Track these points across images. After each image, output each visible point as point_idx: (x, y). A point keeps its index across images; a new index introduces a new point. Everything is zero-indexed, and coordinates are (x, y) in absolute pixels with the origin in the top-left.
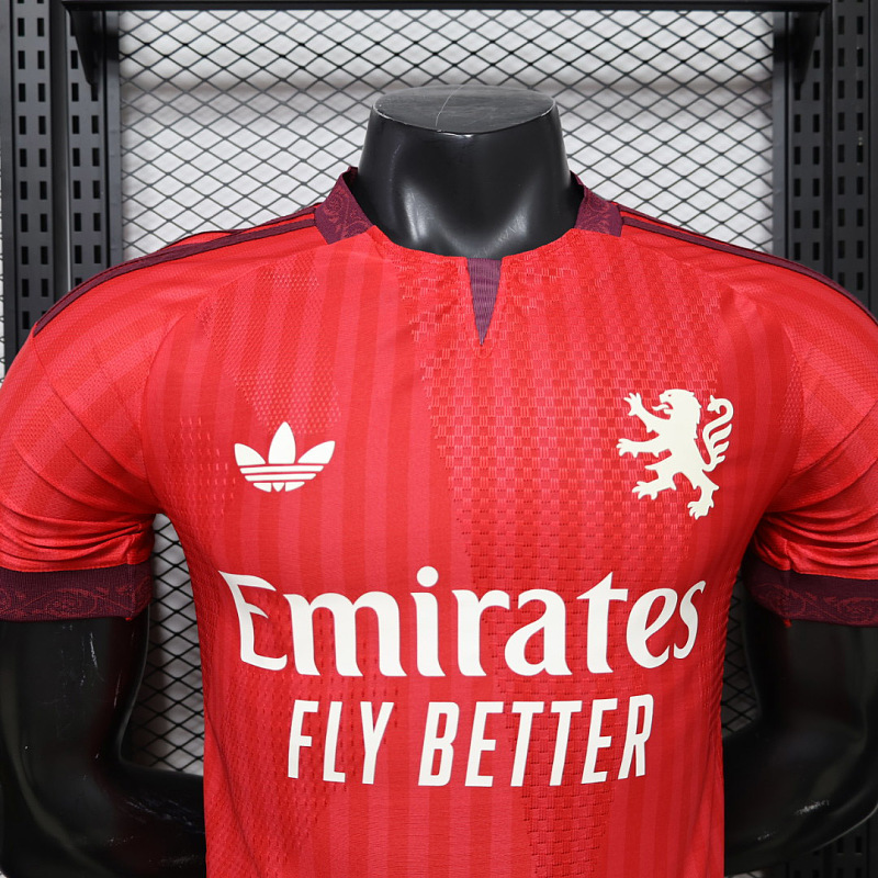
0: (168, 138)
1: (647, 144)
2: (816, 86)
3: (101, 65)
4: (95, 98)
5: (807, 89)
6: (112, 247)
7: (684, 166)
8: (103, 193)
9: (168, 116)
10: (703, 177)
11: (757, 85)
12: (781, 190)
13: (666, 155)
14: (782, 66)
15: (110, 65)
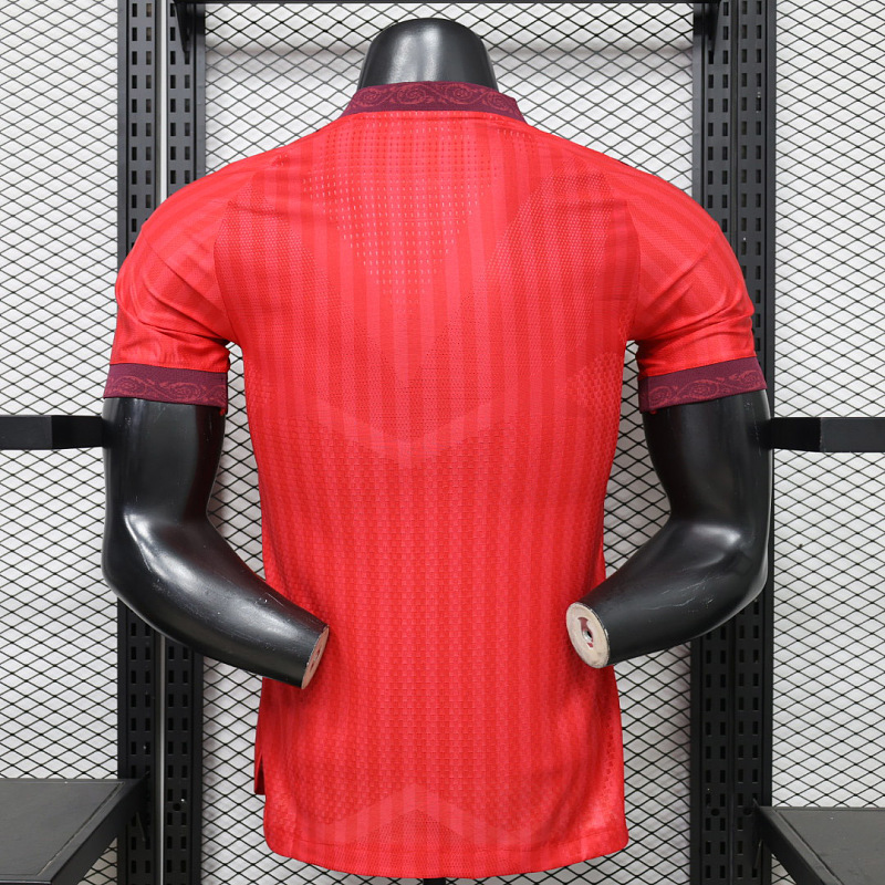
0: (240, 92)
1: (597, 96)
2: (726, 53)
3: (192, 38)
4: (187, 62)
5: (718, 57)
6: (198, 171)
7: (626, 113)
8: (192, 132)
9: (240, 76)
10: (640, 122)
11: (682, 51)
12: (699, 132)
13: (611, 105)
14: (700, 38)
15: (199, 38)
